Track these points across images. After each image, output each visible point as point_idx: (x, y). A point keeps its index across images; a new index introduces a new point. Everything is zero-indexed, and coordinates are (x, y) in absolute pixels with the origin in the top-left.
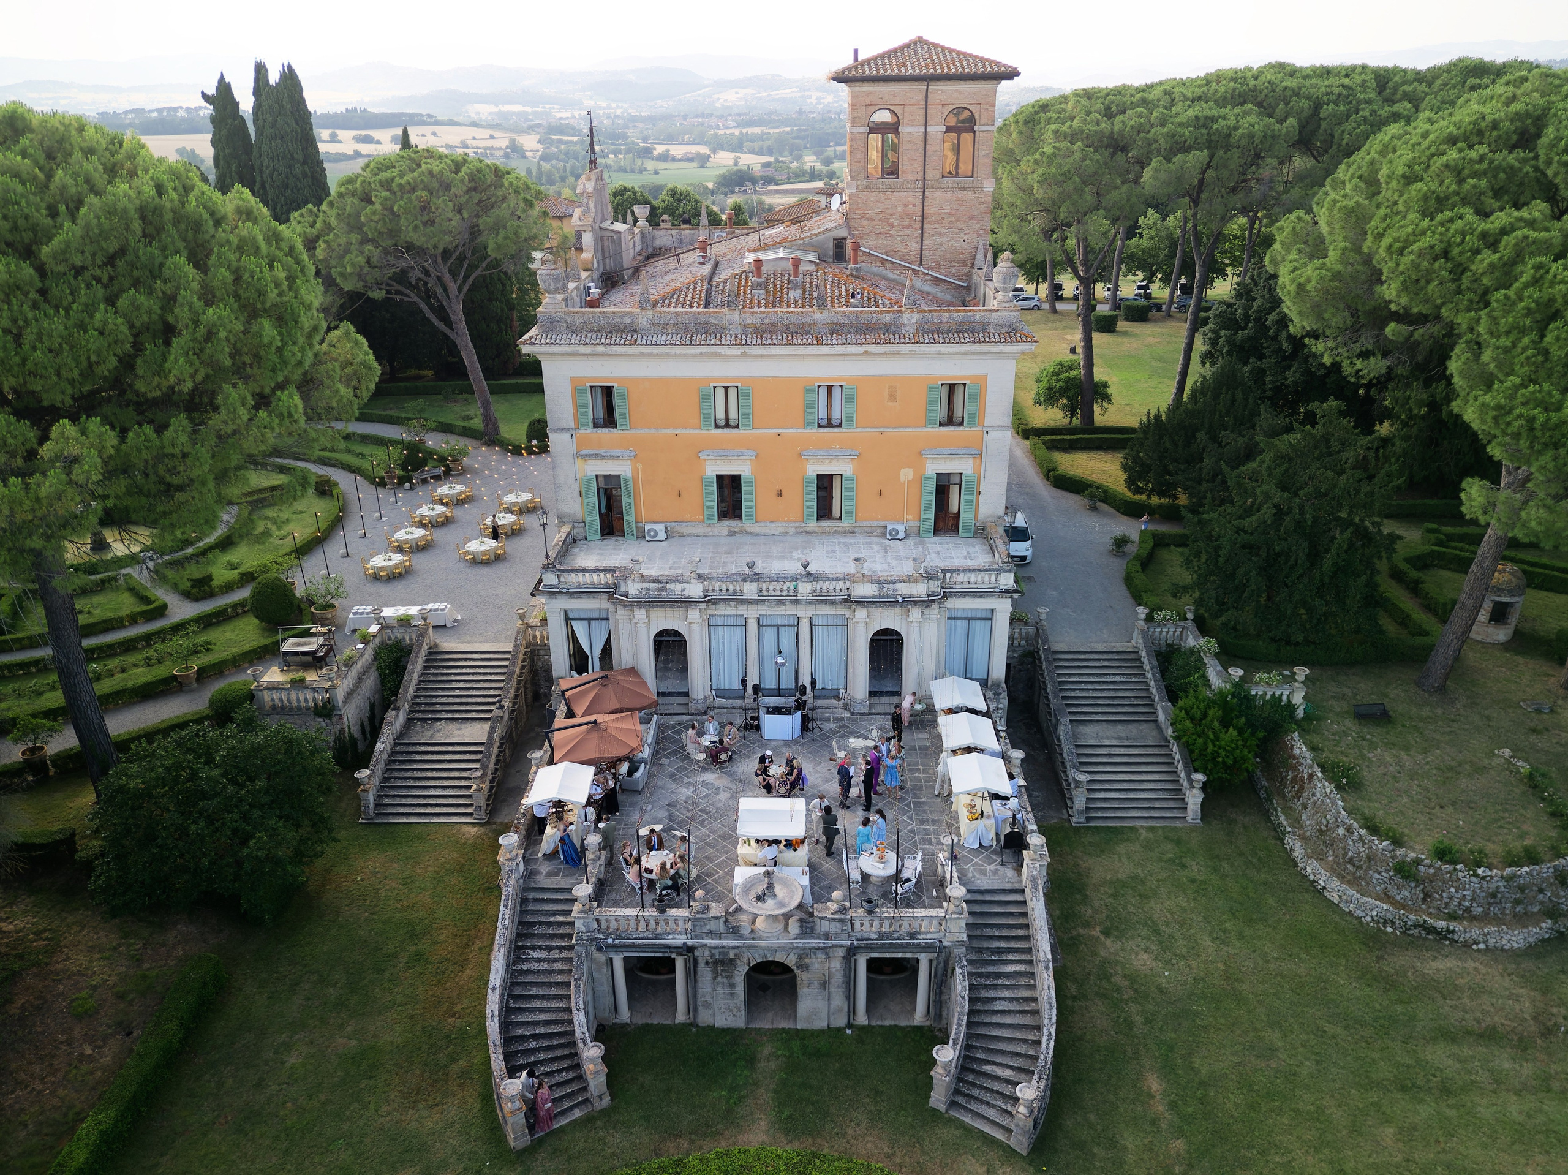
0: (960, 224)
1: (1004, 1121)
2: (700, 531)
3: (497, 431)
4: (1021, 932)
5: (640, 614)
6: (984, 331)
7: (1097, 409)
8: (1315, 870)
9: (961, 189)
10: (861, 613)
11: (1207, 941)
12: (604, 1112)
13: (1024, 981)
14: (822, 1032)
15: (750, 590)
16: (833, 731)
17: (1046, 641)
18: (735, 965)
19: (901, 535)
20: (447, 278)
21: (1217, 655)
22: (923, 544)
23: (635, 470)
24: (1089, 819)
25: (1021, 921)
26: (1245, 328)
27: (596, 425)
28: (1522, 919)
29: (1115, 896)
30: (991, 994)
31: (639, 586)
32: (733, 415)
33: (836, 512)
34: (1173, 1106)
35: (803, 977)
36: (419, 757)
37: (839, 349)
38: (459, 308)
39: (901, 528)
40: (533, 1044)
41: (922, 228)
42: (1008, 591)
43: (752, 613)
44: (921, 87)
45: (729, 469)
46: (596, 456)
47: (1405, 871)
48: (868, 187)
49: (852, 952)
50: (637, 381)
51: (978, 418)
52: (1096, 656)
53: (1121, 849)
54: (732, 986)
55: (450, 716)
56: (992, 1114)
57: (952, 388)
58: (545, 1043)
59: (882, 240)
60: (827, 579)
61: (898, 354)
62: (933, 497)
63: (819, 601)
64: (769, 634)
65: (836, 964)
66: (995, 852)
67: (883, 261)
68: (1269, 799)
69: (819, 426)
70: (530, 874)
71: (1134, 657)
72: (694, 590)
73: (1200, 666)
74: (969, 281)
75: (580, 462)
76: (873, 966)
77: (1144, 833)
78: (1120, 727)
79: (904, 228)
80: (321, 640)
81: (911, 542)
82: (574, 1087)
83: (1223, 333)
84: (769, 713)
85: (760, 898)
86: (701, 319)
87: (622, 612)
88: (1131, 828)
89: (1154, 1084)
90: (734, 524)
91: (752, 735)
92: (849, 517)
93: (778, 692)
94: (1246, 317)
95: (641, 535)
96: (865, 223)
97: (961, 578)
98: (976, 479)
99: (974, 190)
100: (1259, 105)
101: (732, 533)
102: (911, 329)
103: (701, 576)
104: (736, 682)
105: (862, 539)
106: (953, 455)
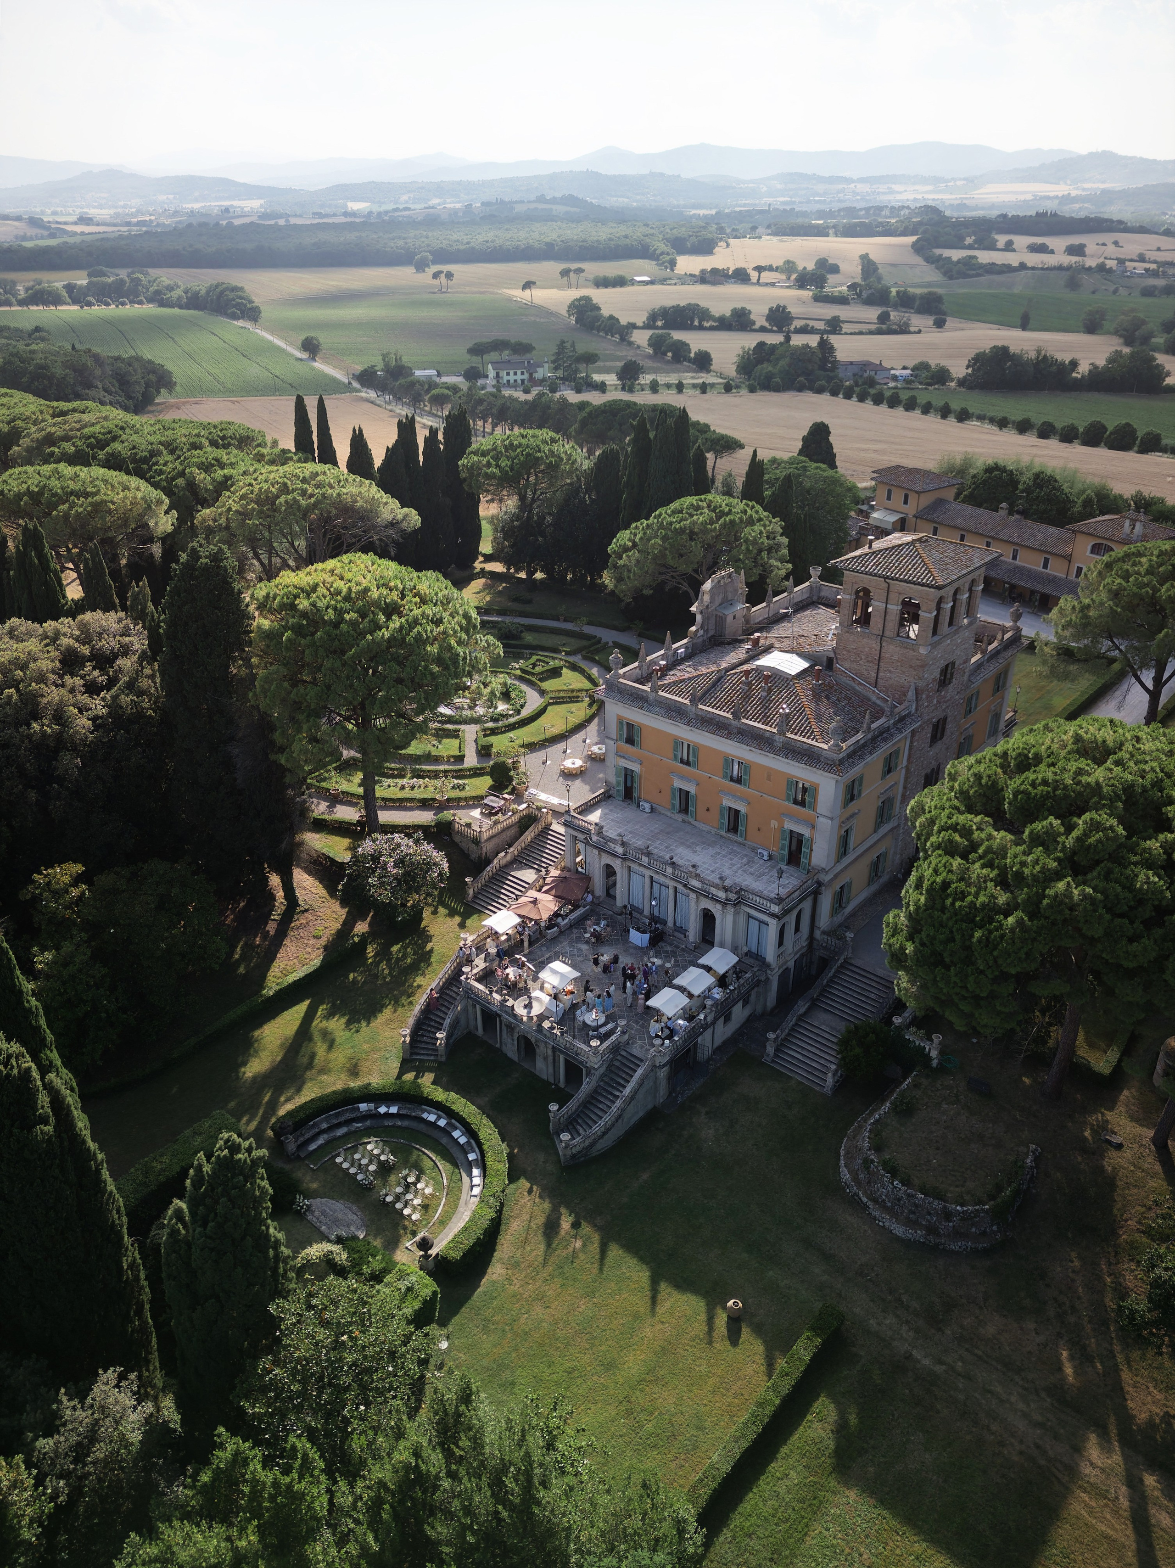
0: (903, 669)
2: (669, 814)
5: (596, 852)
6: (818, 758)
8: (845, 1145)
9: (904, 648)
10: (695, 897)
11: (750, 1143)
12: (441, 1063)
14: (543, 1081)
15: (646, 860)
17: (848, 954)
18: (514, 1032)
19: (764, 858)
22: (774, 867)
23: (640, 771)
24: (773, 1061)
27: (625, 742)
28: (910, 1223)
29: (734, 1101)
31: (596, 837)
33: (738, 831)
34: (641, 1187)
35: (538, 1050)
39: (765, 853)
41: (878, 665)
42: (773, 915)
43: (647, 873)
45: (687, 787)
46: (624, 757)
49: (557, 1050)
50: (644, 727)
51: (816, 808)
53: (770, 1083)
54: (513, 1041)
59: (854, 666)
60: (679, 870)
61: (772, 757)
62: (787, 842)
63: (675, 879)
64: (657, 887)
65: (549, 1052)
67: (853, 679)
69: (732, 781)
72: (620, 850)
75: (618, 757)
76: (566, 1062)
77: (792, 1083)
78: (843, 1023)
79: (867, 662)
81: (767, 863)
84: (634, 928)
85: (525, 1007)
86: (678, 704)
88: (789, 1077)
89: (645, 1176)
90: (685, 817)
92: (743, 837)
95: (638, 805)
96: (845, 653)
98: (811, 841)
99: (913, 650)
101: (684, 821)
102: (780, 745)
103: (623, 844)
104: (639, 905)
105: (745, 851)
106: (799, 823)
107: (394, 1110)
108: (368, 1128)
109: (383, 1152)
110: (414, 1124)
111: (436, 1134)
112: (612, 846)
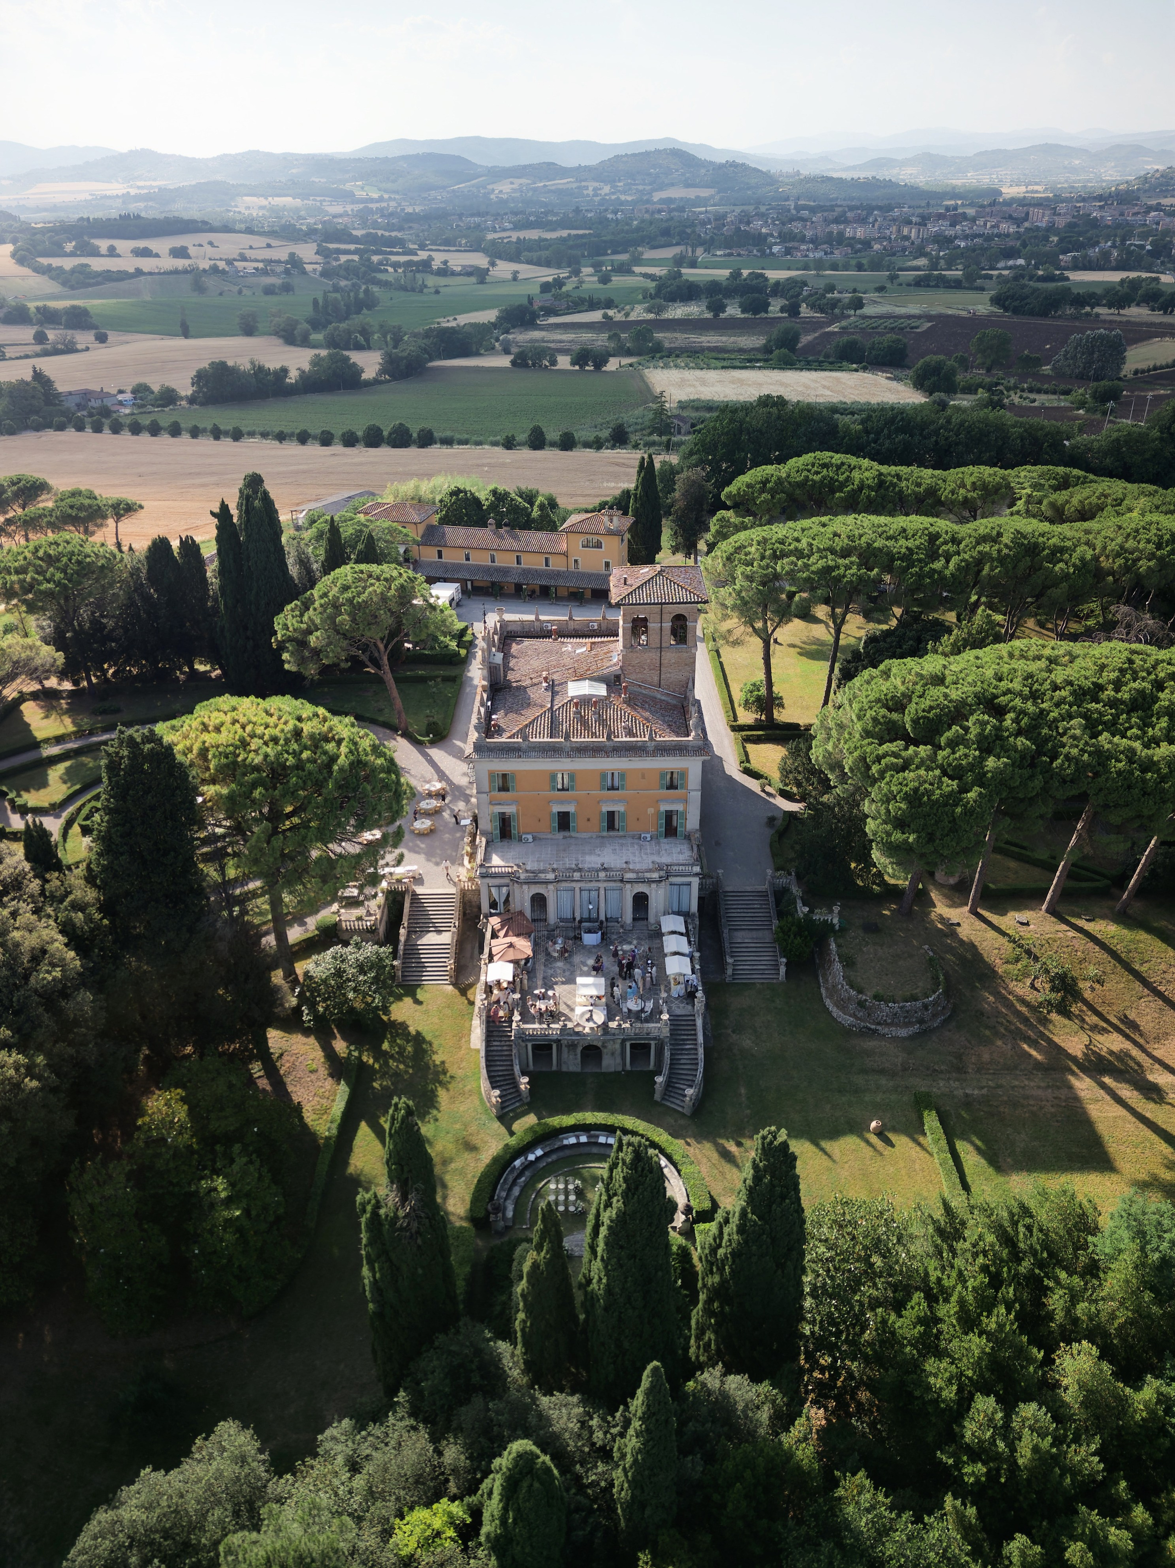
0: (680, 667)
1: (681, 1103)
2: (549, 837)
4: (691, 1032)
5: (525, 887)
6: (686, 749)
7: (775, 711)
8: (828, 1002)
9: (680, 652)
10: (628, 886)
11: (775, 1035)
12: (528, 1103)
14: (611, 1073)
15: (577, 875)
17: (722, 887)
18: (577, 1047)
19: (648, 839)
21: (802, 898)
22: (658, 844)
23: (517, 811)
24: (734, 979)
25: (692, 1028)
27: (499, 790)
28: (907, 1025)
30: (679, 1057)
31: (525, 875)
33: (616, 828)
34: (748, 1098)
35: (604, 1051)
36: (419, 952)
37: (617, 760)
39: (648, 835)
40: (498, 1078)
41: (660, 670)
42: (697, 874)
43: (577, 885)
44: (658, 607)
45: (563, 809)
46: (499, 804)
47: (861, 1004)
48: (632, 651)
49: (624, 1041)
50: (519, 772)
51: (684, 786)
52: (746, 894)
53: (746, 993)
54: (575, 1055)
55: (430, 929)
56: (677, 1101)
57: (672, 774)
58: (503, 1078)
59: (640, 675)
60: (612, 870)
61: (645, 760)
62: (664, 821)
63: (608, 880)
64: (585, 894)
65: (618, 1046)
67: (640, 685)
68: (816, 970)
69: (608, 790)
71: (764, 895)
72: (551, 876)
73: (793, 901)
75: (491, 806)
76: (633, 1046)
77: (757, 986)
78: (753, 932)
79: (650, 670)
81: (652, 843)
82: (516, 1094)
84: (585, 933)
85: (586, 1021)
86: (551, 744)
87: (515, 886)
88: (752, 983)
89: (743, 1091)
90: (566, 834)
91: (578, 941)
92: (622, 830)
93: (589, 920)
95: (520, 839)
96: (630, 667)
97: (675, 867)
98: (684, 813)
99: (687, 652)
101: (564, 838)
102: (652, 748)
103: (554, 870)
104: (569, 916)
105: (629, 841)
106: (673, 802)
107: (539, 1152)
108: (532, 1177)
109: (566, 1183)
110: (561, 1154)
111: (586, 1150)
112: (542, 876)
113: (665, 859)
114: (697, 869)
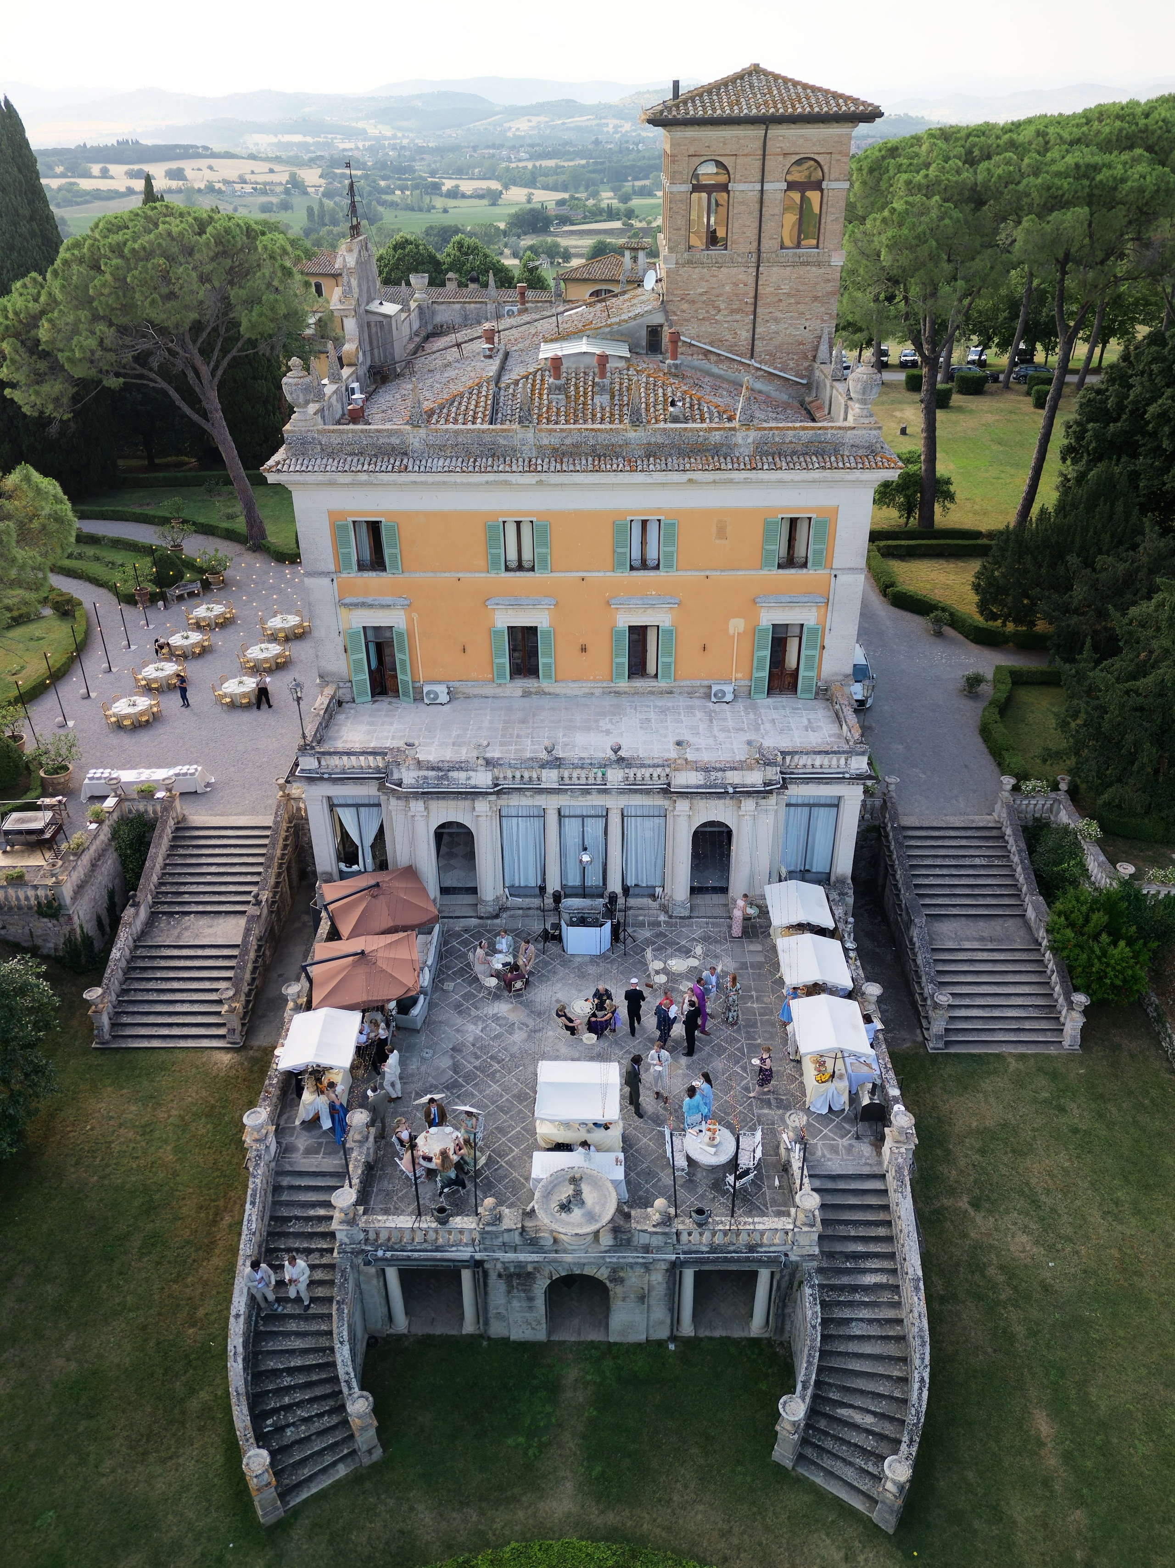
0: (801, 307)
1: (864, 1485)
2: (489, 690)
3: (263, 536)
4: (882, 1231)
5: (417, 806)
6: (836, 452)
7: (937, 508)
9: (803, 264)
10: (683, 805)
11: (1095, 1217)
12: (376, 1468)
13: (885, 1297)
14: (638, 1347)
15: (550, 778)
16: (649, 942)
17: (895, 817)
18: (534, 1279)
19: (729, 697)
20: (198, 360)
21: (1100, 843)
22: (754, 708)
23: (410, 621)
24: (948, 1044)
25: (882, 1216)
26: (1116, 420)
27: (361, 567)
29: (982, 1152)
30: (847, 1314)
31: (415, 774)
32: (527, 555)
33: (651, 668)
34: (1067, 1457)
35: (617, 1291)
36: (163, 963)
37: (658, 477)
38: (214, 395)
39: (728, 689)
40: (287, 1381)
41: (755, 313)
42: (859, 778)
43: (551, 803)
44: (758, 132)
45: (523, 619)
46: (363, 605)
48: (690, 262)
49: (675, 1269)
50: (409, 515)
51: (825, 559)
52: (952, 833)
53: (987, 1085)
54: (531, 1299)
55: (201, 908)
56: (849, 1474)
57: (793, 522)
58: (301, 1379)
59: (707, 328)
60: (643, 766)
61: (731, 481)
62: (768, 653)
63: (632, 789)
64: (572, 827)
65: (658, 1278)
66: (846, 1119)
67: (707, 353)
68: (1160, 1019)
69: (632, 568)
70: (284, 1150)
71: (994, 834)
72: (482, 779)
73: (1075, 851)
74: (809, 378)
75: (343, 612)
76: (702, 1278)
77: (1013, 1064)
78: (981, 924)
79: (732, 312)
80: (49, 815)
81: (740, 706)
82: (338, 1436)
83: (1090, 426)
84: (572, 924)
85: (565, 1207)
86: (487, 439)
87: (394, 804)
88: (998, 1056)
89: (1044, 1426)
90: (530, 683)
91: (552, 946)
92: (667, 676)
93: (583, 892)
94: (1120, 407)
95: (418, 697)
96: (685, 306)
97: (803, 760)
98: (819, 632)
99: (819, 264)
100: (1149, 149)
101: (526, 694)
102: (747, 451)
103: (490, 763)
104: (533, 881)
105: (682, 702)
106: (793, 603)
112: (460, 776)
113: (773, 741)
114: (860, 764)
